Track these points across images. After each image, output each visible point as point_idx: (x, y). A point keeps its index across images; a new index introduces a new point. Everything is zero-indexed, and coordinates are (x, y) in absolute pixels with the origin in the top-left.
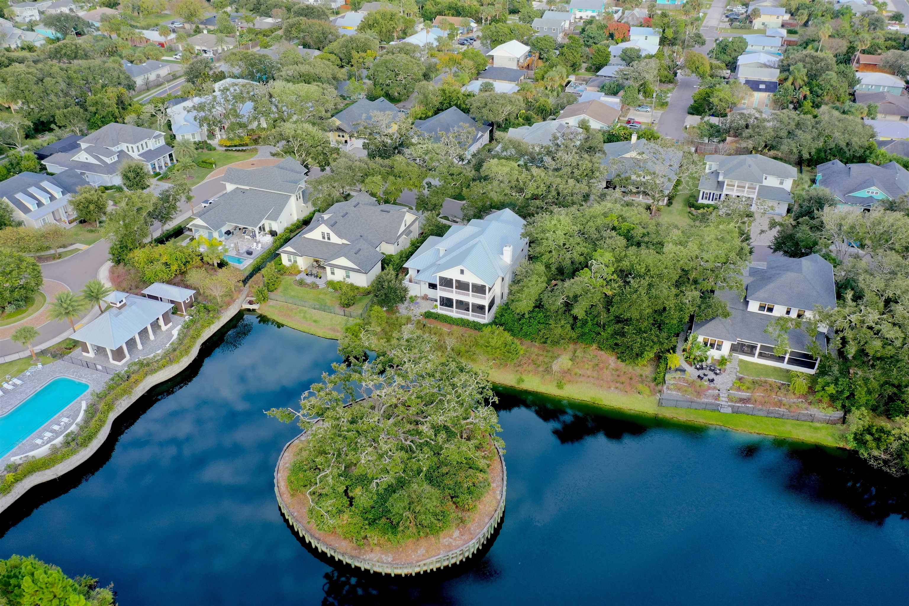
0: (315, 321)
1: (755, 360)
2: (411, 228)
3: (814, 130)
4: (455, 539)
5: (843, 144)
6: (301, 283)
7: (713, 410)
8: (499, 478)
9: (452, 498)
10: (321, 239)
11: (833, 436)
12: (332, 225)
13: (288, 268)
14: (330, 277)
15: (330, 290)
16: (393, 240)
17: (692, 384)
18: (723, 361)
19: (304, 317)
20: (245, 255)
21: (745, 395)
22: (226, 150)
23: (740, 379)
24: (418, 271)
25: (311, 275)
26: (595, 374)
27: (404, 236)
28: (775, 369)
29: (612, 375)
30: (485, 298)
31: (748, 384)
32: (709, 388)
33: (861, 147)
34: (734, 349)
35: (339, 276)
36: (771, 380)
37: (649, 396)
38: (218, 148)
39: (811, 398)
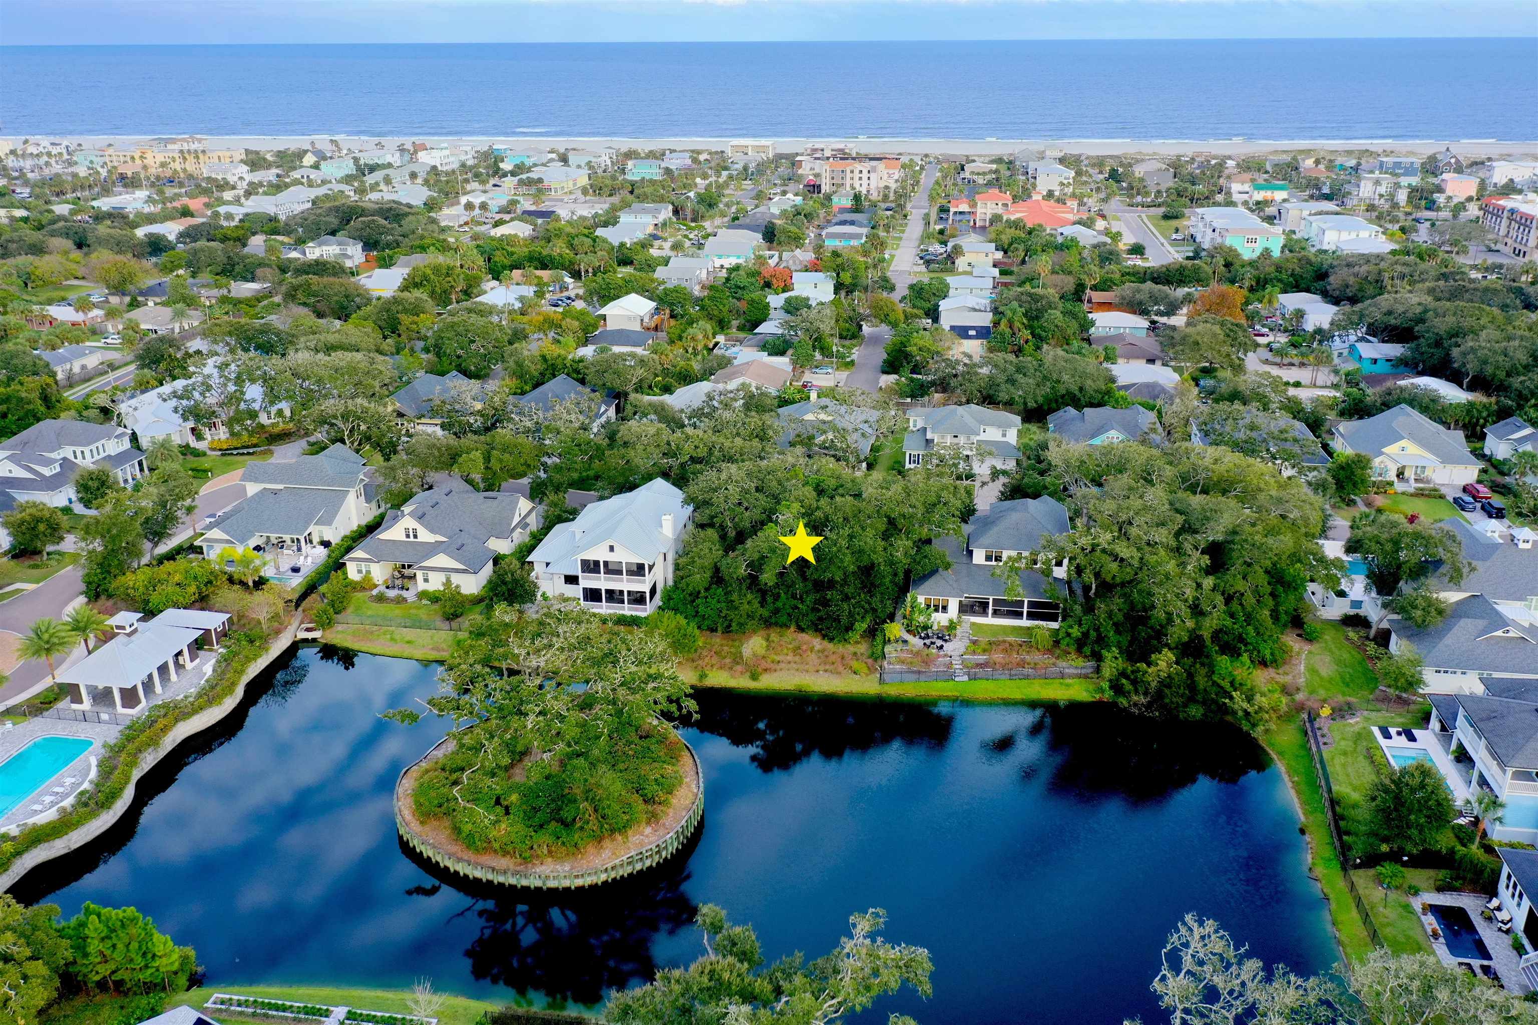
0: (408, 642)
1: (990, 620)
2: (528, 520)
3: (1038, 373)
4: (647, 836)
5: (1075, 389)
6: (381, 598)
7: (947, 680)
8: (693, 773)
9: (637, 792)
10: (404, 538)
11: (1087, 691)
12: (420, 517)
13: (357, 583)
14: (421, 586)
15: (425, 602)
16: (505, 533)
17: (917, 654)
18: (952, 626)
19: (392, 639)
20: (290, 573)
21: (982, 658)
22: (223, 455)
23: (975, 642)
24: (548, 564)
25: (394, 587)
26: (797, 658)
27: (519, 530)
28: (1014, 628)
29: (819, 658)
30: (644, 582)
31: (983, 646)
32: (939, 657)
33: (1096, 391)
34: (964, 609)
35: (435, 583)
36: (1012, 639)
37: (867, 675)
38: (209, 452)
39: (1058, 652)
